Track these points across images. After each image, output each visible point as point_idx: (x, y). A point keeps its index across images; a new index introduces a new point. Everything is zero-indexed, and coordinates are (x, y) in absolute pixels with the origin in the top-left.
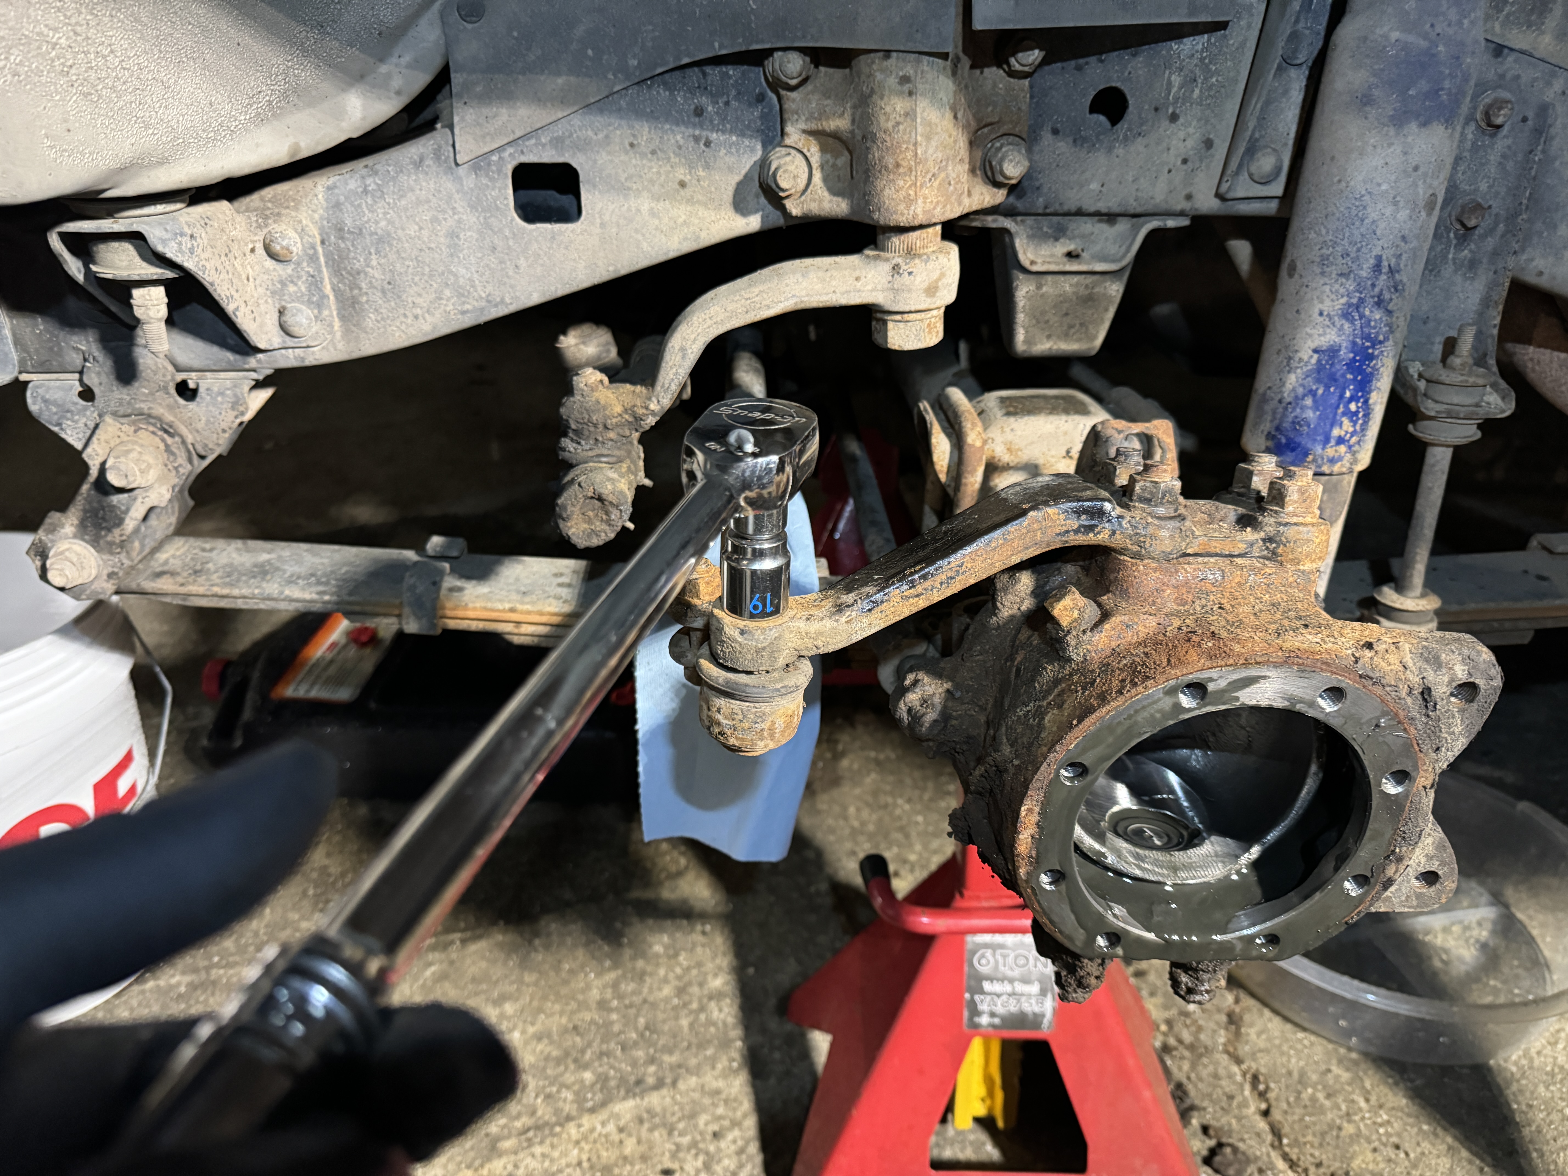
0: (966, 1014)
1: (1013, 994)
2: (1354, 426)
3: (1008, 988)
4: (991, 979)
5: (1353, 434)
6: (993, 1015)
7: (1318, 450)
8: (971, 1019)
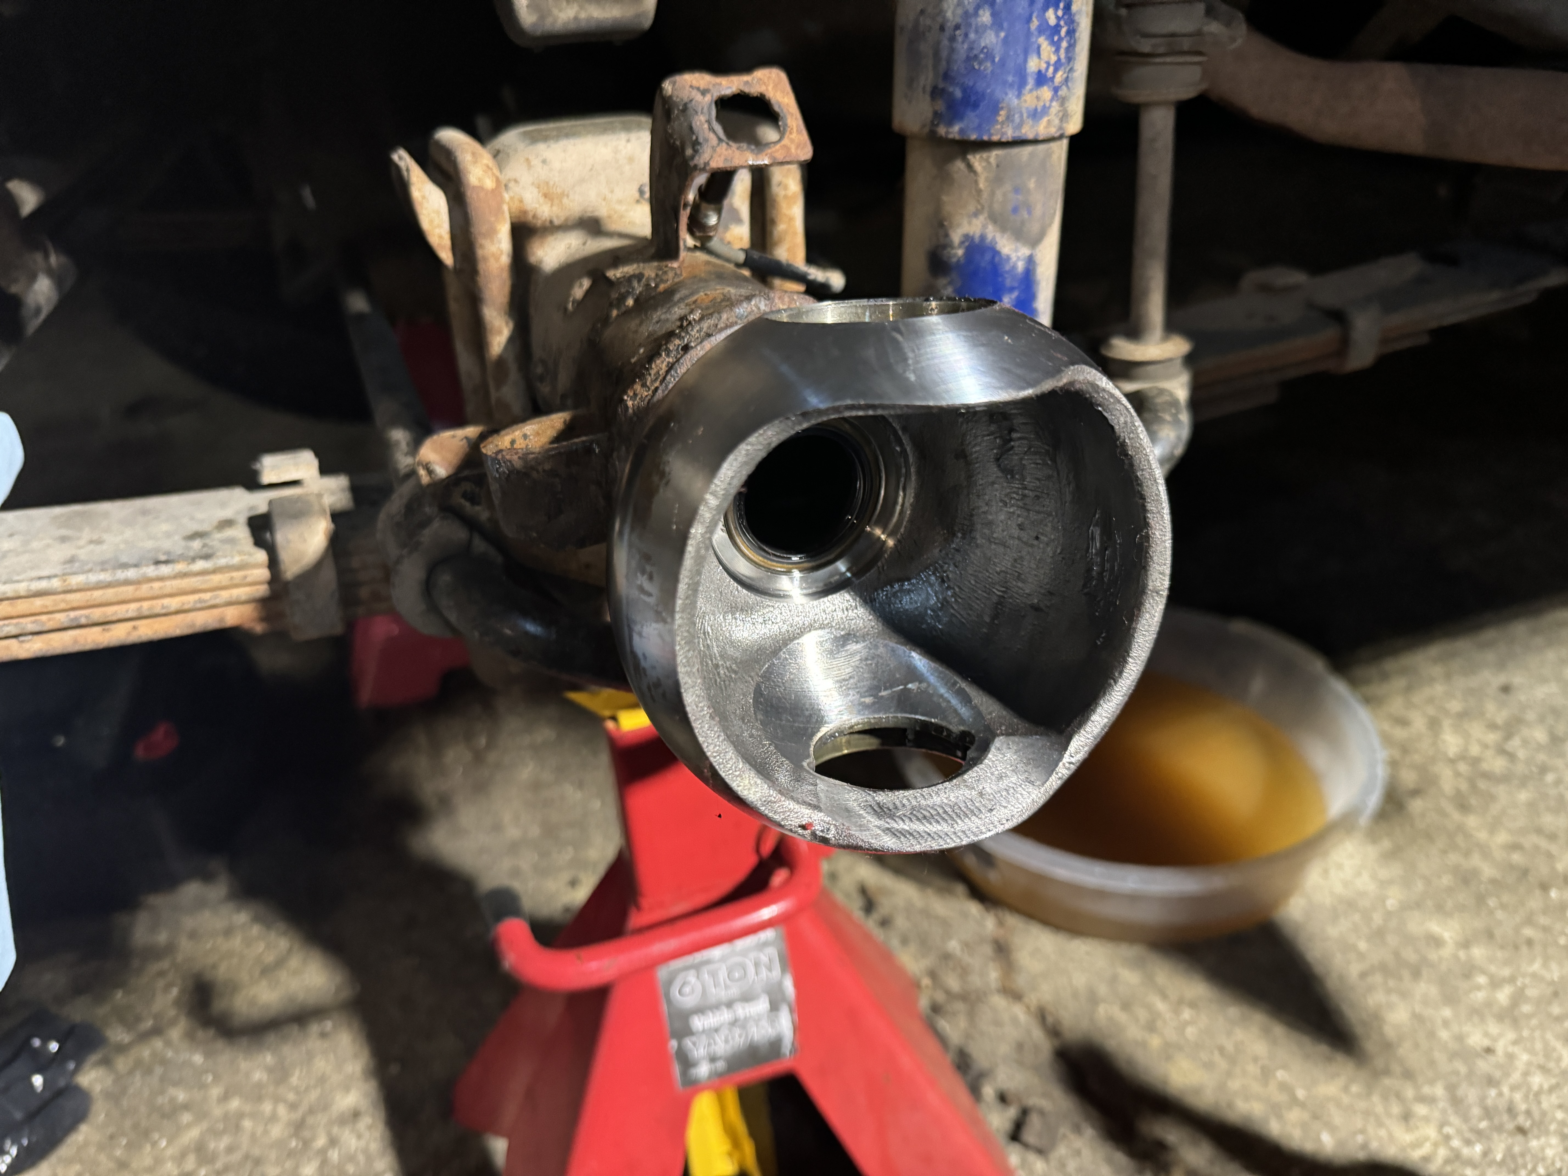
0: (676, 1069)
1: (734, 1023)
2: (1057, 50)
3: (725, 1016)
4: (700, 1010)
5: (1058, 65)
6: (713, 1059)
7: (1011, 99)
8: (685, 1073)
